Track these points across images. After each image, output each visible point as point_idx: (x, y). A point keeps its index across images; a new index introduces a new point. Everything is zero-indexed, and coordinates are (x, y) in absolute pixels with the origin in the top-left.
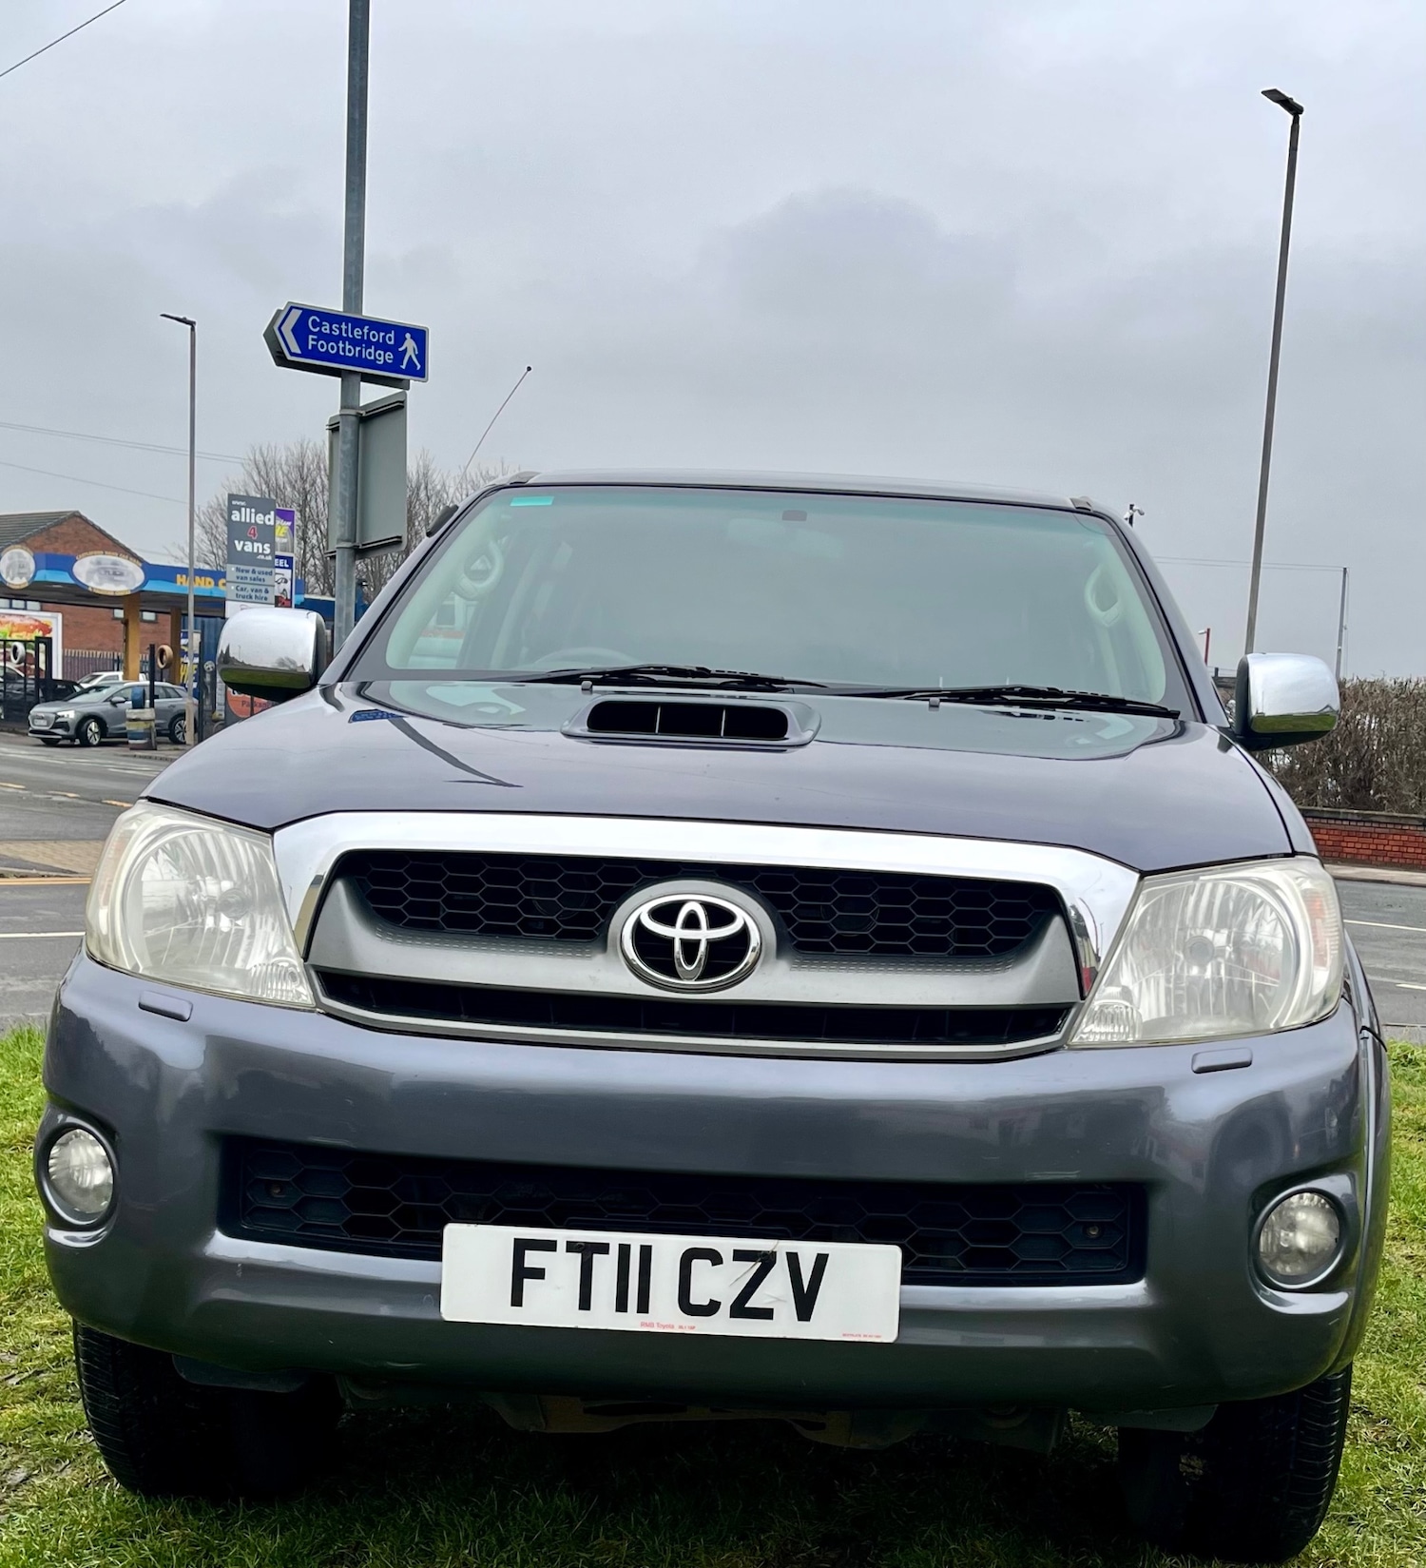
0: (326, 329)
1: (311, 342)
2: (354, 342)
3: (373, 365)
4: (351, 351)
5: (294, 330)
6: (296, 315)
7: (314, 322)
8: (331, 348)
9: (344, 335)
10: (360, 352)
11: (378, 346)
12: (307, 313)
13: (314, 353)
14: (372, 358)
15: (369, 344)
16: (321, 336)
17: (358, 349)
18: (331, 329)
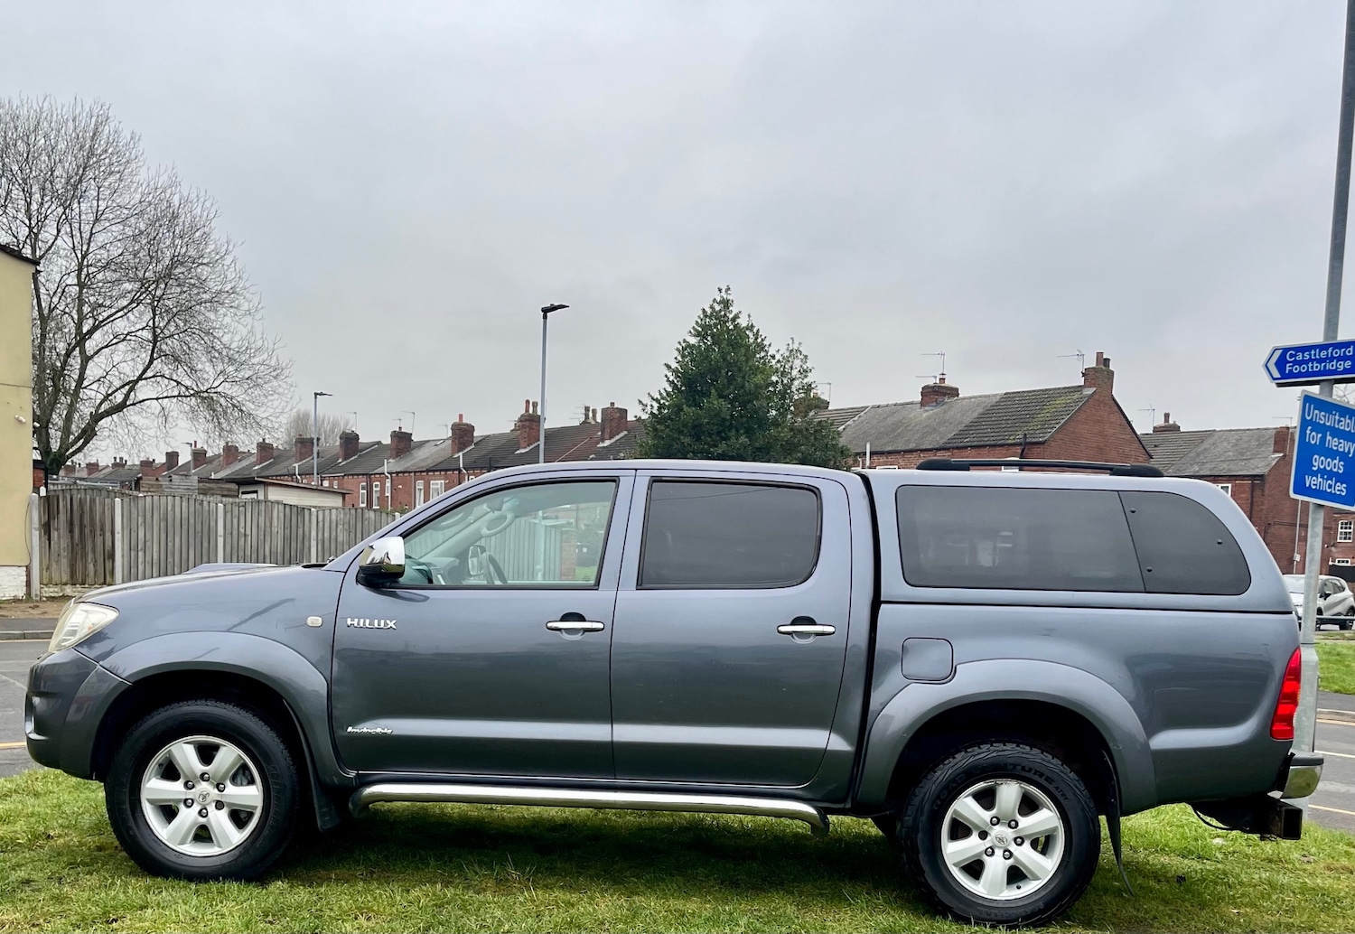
0: (1300, 357)
1: (1288, 368)
2: (1320, 361)
3: (1335, 372)
4: (1317, 367)
5: (1277, 364)
6: (1278, 353)
7: (1291, 356)
8: (1304, 368)
9: (1313, 357)
10: (1325, 366)
11: (1339, 359)
12: (1285, 350)
13: (1292, 375)
14: (1334, 368)
15: (1332, 359)
16: (1295, 362)
17: (1323, 364)
18: (1303, 356)
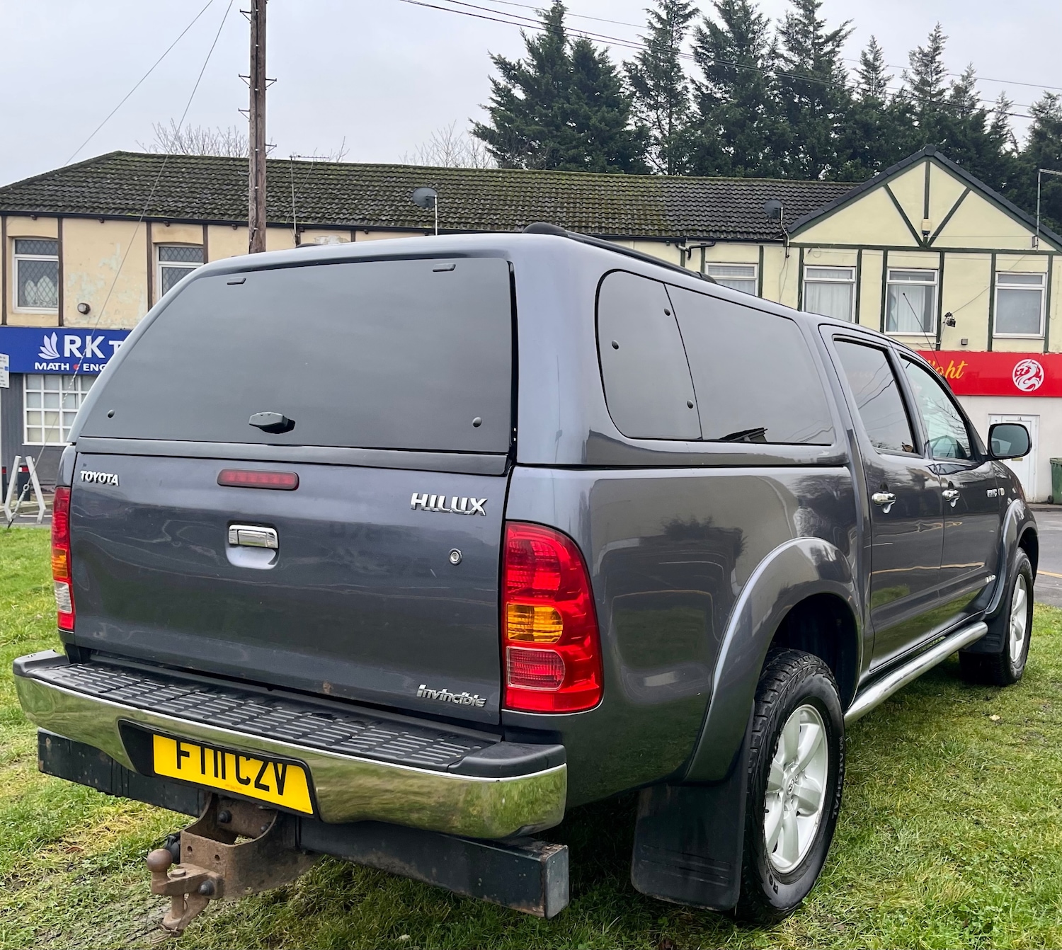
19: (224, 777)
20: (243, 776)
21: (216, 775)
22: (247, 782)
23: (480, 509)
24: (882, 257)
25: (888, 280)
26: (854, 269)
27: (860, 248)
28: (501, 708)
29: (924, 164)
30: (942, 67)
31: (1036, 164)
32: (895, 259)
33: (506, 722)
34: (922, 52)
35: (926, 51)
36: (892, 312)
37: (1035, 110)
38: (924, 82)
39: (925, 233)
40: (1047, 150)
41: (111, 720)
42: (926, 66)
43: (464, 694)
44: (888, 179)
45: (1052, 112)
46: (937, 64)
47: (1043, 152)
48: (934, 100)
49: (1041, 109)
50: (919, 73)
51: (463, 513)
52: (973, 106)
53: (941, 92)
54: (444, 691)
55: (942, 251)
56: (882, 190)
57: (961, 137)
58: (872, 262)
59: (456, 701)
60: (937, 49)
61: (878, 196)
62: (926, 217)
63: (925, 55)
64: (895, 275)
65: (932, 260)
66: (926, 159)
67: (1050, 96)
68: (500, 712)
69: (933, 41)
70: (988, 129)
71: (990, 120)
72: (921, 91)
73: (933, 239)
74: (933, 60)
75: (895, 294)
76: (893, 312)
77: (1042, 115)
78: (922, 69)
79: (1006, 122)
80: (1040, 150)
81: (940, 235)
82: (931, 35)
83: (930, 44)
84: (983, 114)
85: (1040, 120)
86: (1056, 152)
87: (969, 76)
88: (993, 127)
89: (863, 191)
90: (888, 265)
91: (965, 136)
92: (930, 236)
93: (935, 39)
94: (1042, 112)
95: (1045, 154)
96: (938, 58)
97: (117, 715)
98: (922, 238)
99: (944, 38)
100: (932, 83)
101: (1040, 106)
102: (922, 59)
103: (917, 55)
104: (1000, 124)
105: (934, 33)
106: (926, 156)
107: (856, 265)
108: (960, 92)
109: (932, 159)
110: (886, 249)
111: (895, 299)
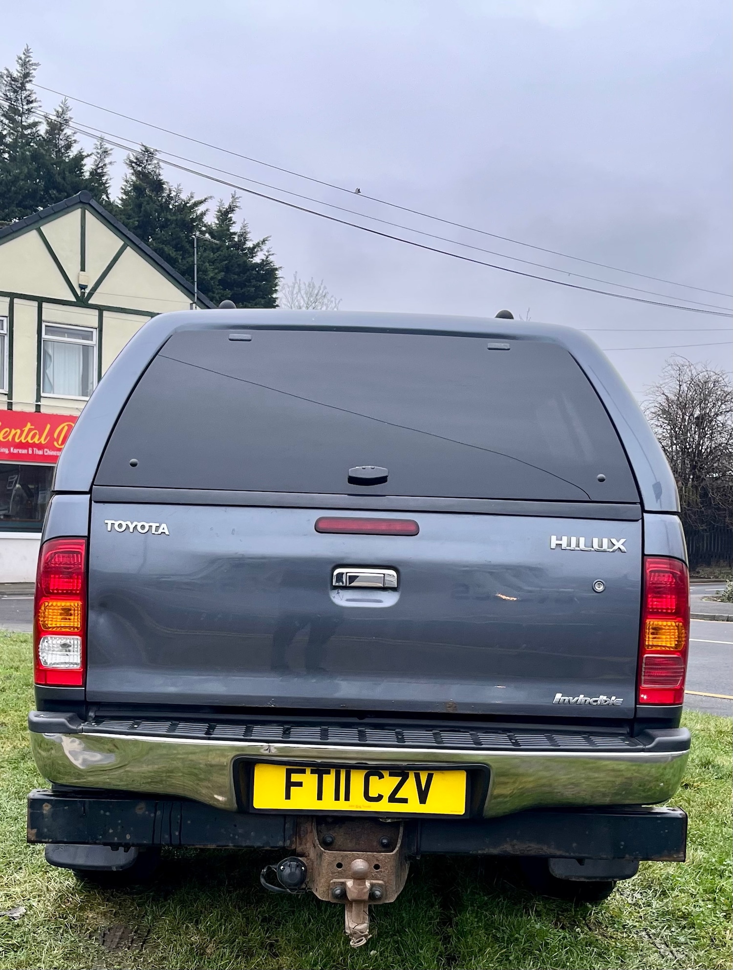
19: (347, 798)
20: (373, 793)
21: (337, 798)
22: (379, 798)
23: (622, 548)
24: (36, 309)
25: (44, 336)
26: (5, 319)
27: (12, 296)
28: (636, 704)
29: (79, 211)
30: (33, 97)
31: (137, 221)
32: (51, 312)
33: (640, 715)
34: (10, 75)
35: (15, 75)
36: (47, 371)
37: (131, 162)
38: (14, 110)
39: (83, 287)
40: (148, 207)
41: (227, 760)
42: (15, 91)
43: (601, 697)
44: (41, 222)
45: (149, 167)
46: (28, 93)
47: (143, 209)
48: (26, 132)
49: (139, 162)
50: (8, 99)
51: (605, 551)
52: (68, 147)
53: (35, 124)
54: (582, 696)
55: (101, 309)
56: (34, 233)
57: (59, 179)
58: (26, 312)
59: (595, 704)
60: (26, 75)
61: (29, 240)
62: (83, 269)
63: (14, 80)
64: (51, 330)
65: (89, 318)
66: (81, 205)
67: (147, 150)
68: (636, 707)
69: (22, 66)
70: (87, 175)
71: (88, 165)
72: (12, 120)
73: (91, 294)
74: (23, 88)
75: (50, 352)
76: (49, 372)
77: (140, 169)
78: (11, 95)
79: (105, 170)
80: (140, 206)
81: (98, 290)
82: (20, 59)
83: (19, 68)
84: (80, 158)
85: (137, 173)
86: (156, 211)
87: (63, 112)
88: (91, 173)
89: (14, 232)
90: (43, 318)
91: (64, 179)
92: (87, 291)
93: (25, 64)
94: (139, 166)
95: (145, 211)
96: (28, 86)
97: (232, 755)
98: (79, 293)
99: (35, 64)
100: (23, 113)
101: (137, 159)
102: (11, 84)
103: (5, 77)
104: (99, 171)
105: (23, 57)
106: (81, 202)
107: (7, 314)
108: (55, 128)
109: (88, 207)
110: (41, 301)
111: (50, 356)
